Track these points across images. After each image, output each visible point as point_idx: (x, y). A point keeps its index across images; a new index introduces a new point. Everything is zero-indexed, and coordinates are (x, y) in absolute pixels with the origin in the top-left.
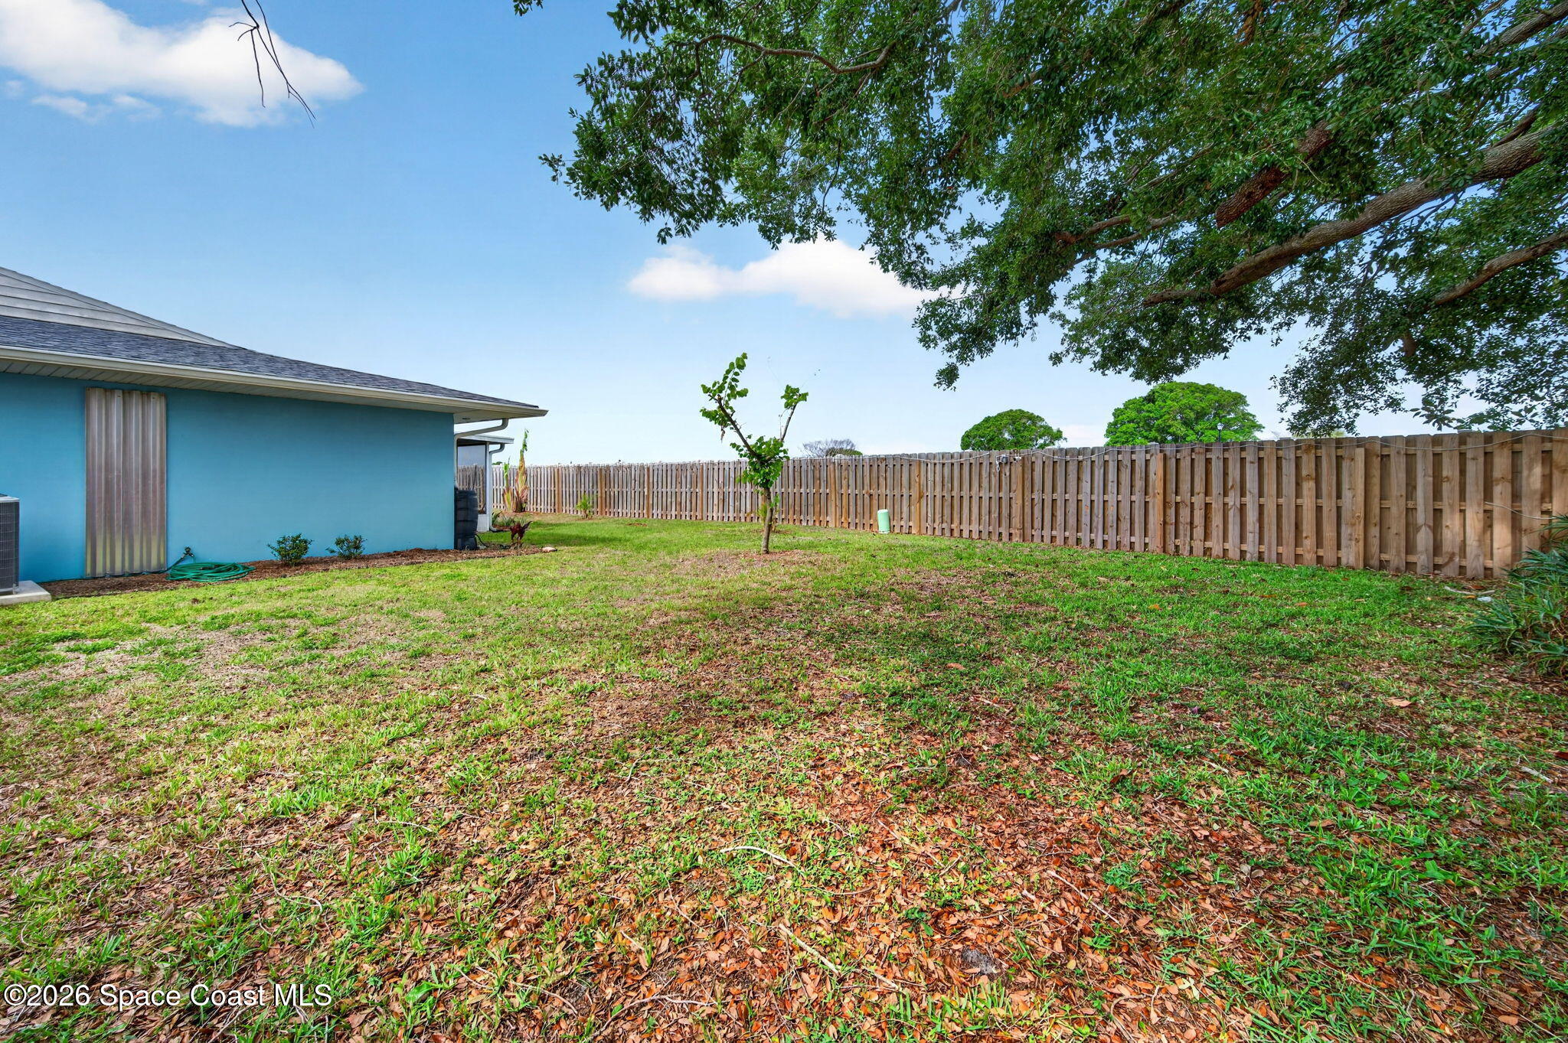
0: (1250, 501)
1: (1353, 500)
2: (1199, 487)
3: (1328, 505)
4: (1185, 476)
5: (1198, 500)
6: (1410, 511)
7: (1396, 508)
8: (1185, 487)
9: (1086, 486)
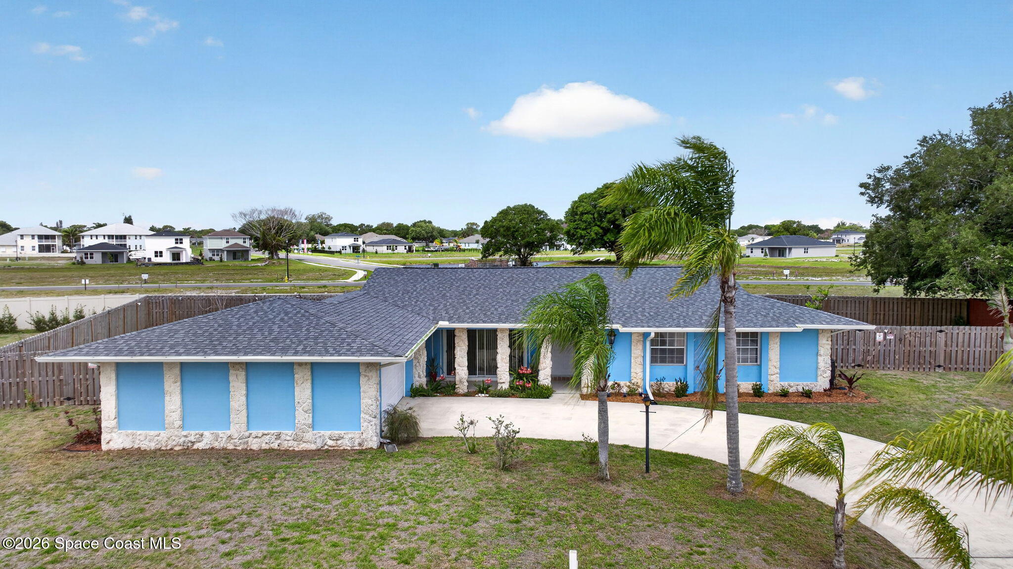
0: (895, 313)
1: (918, 313)
2: (882, 309)
3: (912, 314)
4: (878, 306)
5: (882, 313)
6: (928, 315)
7: (926, 315)
8: (878, 309)
9: (849, 309)
